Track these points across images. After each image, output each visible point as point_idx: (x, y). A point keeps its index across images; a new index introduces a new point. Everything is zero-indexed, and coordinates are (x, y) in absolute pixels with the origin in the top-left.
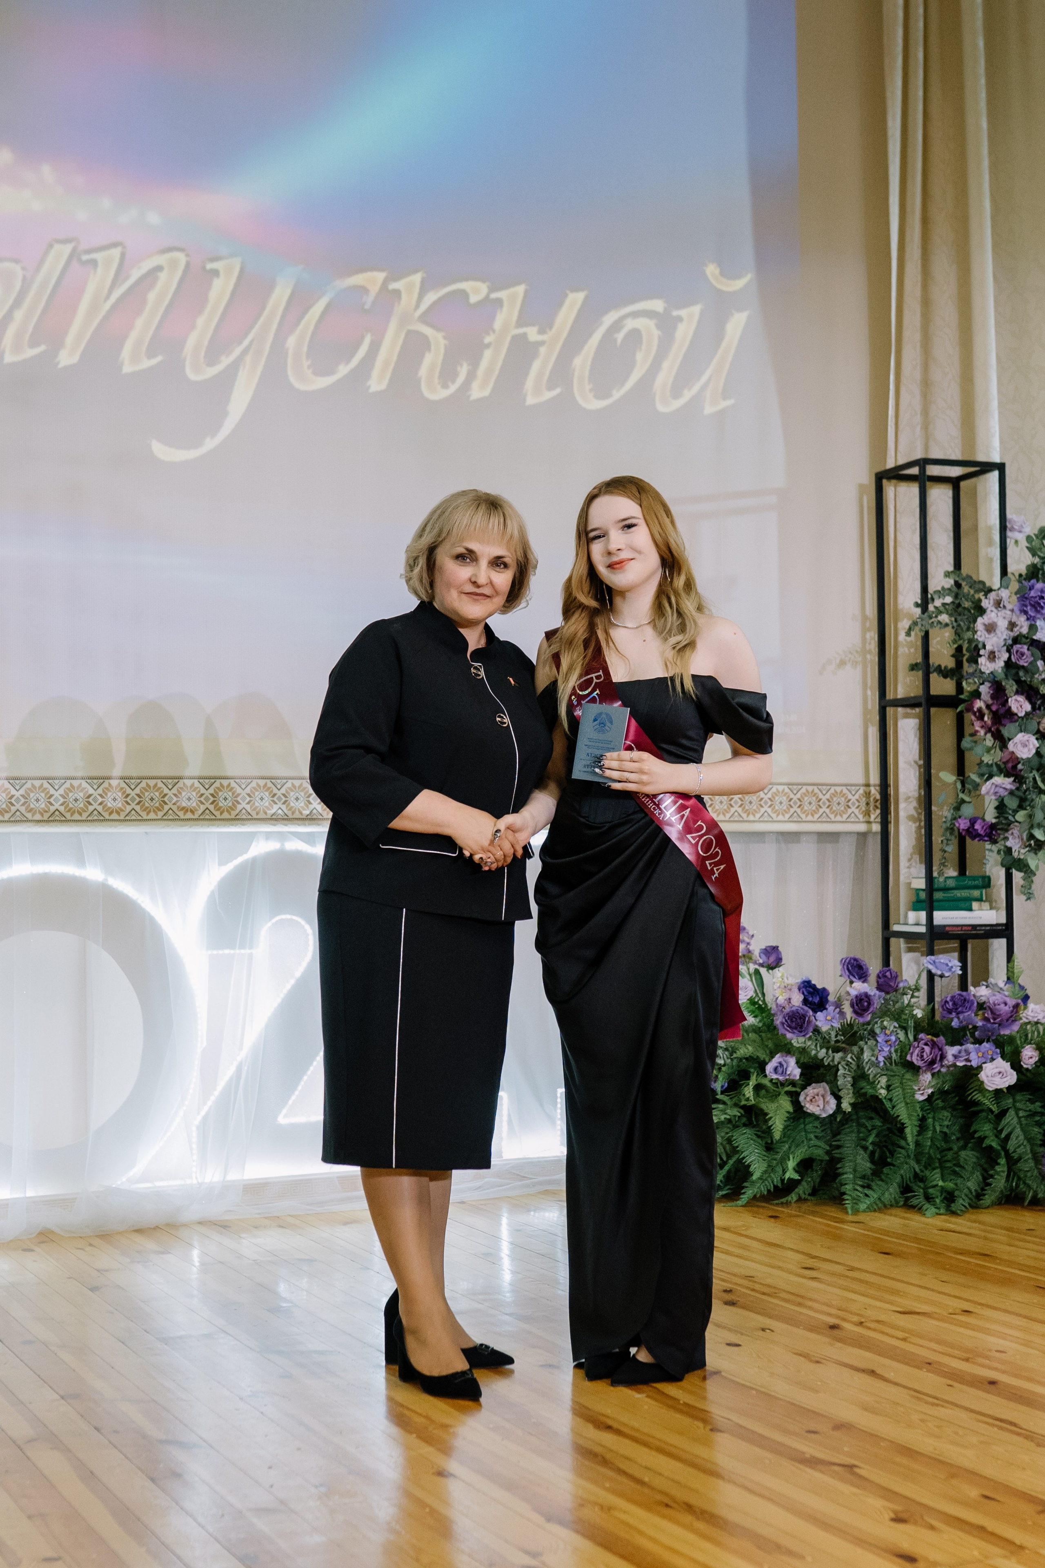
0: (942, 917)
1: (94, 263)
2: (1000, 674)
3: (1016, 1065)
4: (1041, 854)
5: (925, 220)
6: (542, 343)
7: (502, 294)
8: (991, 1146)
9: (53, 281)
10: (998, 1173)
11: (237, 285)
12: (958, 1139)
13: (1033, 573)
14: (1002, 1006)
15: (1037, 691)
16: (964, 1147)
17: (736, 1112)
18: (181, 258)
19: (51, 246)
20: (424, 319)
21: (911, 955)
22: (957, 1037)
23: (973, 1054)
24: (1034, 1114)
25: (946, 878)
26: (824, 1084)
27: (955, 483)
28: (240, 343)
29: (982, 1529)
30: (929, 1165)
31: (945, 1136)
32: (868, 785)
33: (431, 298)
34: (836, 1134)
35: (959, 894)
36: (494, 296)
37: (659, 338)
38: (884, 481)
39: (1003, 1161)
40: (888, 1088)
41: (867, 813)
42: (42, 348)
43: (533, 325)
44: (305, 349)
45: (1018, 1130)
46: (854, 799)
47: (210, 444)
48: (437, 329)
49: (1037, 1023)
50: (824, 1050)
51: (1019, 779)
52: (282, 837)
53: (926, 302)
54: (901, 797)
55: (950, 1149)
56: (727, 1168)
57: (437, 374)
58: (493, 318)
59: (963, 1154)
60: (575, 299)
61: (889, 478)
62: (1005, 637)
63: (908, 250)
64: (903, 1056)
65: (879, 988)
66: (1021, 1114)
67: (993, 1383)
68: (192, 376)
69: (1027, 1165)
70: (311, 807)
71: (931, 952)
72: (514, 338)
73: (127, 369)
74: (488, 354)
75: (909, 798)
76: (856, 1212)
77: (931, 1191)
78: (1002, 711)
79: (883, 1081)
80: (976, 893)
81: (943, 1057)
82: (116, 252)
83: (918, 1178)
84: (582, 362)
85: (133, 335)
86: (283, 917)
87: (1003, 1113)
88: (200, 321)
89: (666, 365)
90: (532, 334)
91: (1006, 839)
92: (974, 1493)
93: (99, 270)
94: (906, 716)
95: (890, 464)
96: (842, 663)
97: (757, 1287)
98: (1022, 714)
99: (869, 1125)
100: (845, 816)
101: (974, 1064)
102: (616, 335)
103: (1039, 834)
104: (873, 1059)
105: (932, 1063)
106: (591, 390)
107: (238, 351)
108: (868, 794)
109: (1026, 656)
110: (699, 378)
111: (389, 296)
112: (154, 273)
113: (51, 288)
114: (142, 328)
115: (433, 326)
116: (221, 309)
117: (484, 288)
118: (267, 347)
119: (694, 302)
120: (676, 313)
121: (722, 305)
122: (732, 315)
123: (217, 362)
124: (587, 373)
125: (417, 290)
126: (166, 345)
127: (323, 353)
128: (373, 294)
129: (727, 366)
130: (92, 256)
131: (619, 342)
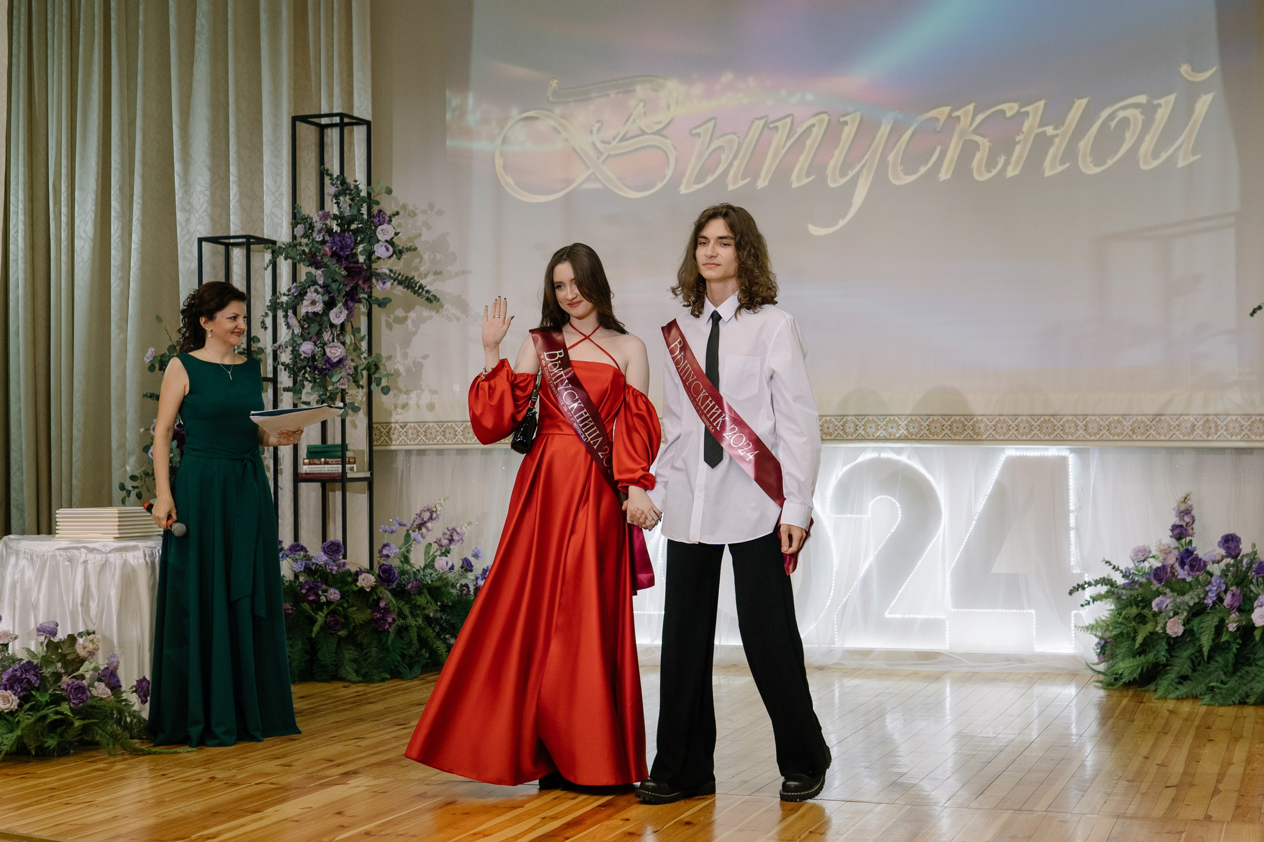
1: (776, 128)
6: (1057, 135)
7: (1028, 108)
9: (754, 142)
11: (857, 129)
18: (826, 117)
19: (753, 122)
20: (976, 131)
28: (860, 162)
33: (980, 118)
36: (1022, 110)
37: (1143, 120)
42: (748, 179)
43: (1050, 125)
44: (899, 160)
47: (842, 223)
48: (984, 137)
52: (882, 450)
57: (984, 165)
58: (1022, 124)
60: (1080, 104)
68: (832, 185)
70: (901, 432)
72: (1037, 135)
73: (794, 185)
74: (1018, 148)
82: (789, 120)
84: (1085, 145)
85: (798, 167)
86: (882, 497)
88: (837, 152)
89: (1148, 138)
90: (1050, 130)
93: (779, 131)
102: (1110, 123)
106: (1091, 162)
107: (859, 166)
110: (1174, 143)
111: (953, 120)
112: (809, 129)
113: (752, 146)
114: (803, 161)
115: (982, 136)
116: (849, 144)
117: (1015, 107)
118: (876, 161)
119: (1170, 93)
120: (1155, 102)
121: (1193, 92)
122: (1201, 97)
123: (846, 175)
124: (1089, 151)
125: (971, 114)
126: (817, 169)
127: (910, 162)
128: (942, 120)
129: (1196, 132)
130: (776, 124)
131: (1113, 127)
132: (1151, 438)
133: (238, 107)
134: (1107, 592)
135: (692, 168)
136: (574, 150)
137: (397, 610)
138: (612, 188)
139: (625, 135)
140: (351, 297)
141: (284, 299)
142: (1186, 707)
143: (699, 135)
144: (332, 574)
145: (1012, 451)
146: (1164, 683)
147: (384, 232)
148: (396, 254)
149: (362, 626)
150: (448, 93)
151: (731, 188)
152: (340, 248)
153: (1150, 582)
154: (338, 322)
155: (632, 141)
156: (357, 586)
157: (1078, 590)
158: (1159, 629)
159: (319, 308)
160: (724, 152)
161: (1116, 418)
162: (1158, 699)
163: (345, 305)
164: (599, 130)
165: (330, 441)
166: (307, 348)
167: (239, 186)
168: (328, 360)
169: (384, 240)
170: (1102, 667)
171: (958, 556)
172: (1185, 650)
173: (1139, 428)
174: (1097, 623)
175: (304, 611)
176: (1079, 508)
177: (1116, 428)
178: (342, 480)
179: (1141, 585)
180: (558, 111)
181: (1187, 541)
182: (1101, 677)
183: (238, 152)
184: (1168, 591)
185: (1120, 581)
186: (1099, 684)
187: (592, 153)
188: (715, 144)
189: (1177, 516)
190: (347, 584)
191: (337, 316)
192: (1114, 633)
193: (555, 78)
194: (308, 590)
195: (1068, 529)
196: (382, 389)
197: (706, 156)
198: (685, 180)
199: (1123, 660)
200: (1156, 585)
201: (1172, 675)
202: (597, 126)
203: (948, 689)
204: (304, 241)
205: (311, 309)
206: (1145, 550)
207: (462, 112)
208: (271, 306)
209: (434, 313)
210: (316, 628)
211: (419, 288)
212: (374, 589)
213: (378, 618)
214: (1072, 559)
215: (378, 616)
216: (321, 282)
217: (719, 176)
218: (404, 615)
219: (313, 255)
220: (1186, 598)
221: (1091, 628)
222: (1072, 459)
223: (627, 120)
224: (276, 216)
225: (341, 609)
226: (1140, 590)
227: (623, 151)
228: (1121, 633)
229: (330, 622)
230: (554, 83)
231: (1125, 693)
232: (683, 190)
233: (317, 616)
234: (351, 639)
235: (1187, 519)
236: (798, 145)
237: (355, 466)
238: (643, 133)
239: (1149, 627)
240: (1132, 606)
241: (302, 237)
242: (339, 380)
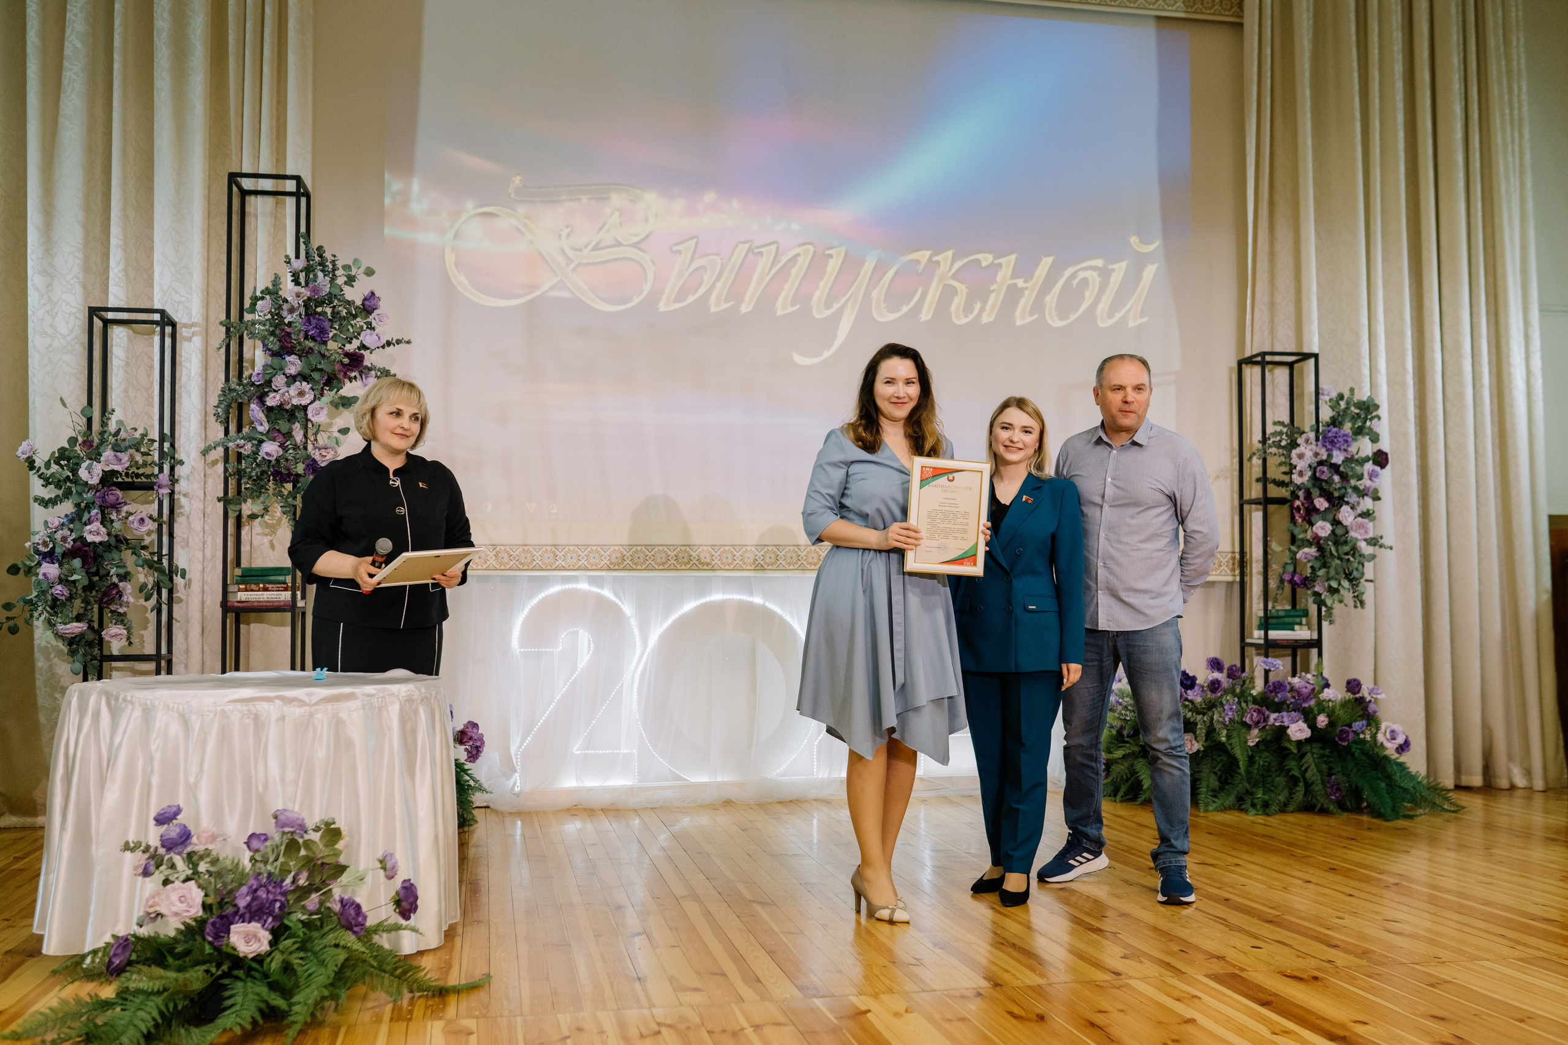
0: (1274, 634)
1: (761, 254)
2: (1310, 485)
3: (1312, 726)
4: (1336, 596)
5: (1272, 203)
6: (1027, 288)
7: (1002, 261)
8: (1293, 776)
9: (738, 266)
10: (1298, 791)
11: (843, 263)
12: (1276, 771)
13: (1335, 422)
14: (1304, 689)
15: (1332, 494)
16: (1279, 776)
17: (1136, 749)
18: (811, 248)
19: (737, 245)
20: (954, 277)
21: (1258, 657)
22: (1278, 708)
23: (1285, 718)
24: (1323, 756)
25: (1278, 610)
26: (1191, 734)
27: (1291, 365)
28: (845, 295)
29: (1168, 964)
30: (1256, 785)
31: (1268, 768)
32: (1234, 552)
33: (958, 264)
34: (1198, 764)
35: (1286, 620)
36: (996, 262)
37: (1100, 282)
38: (1244, 366)
39: (1301, 784)
40: (1228, 737)
41: (1233, 570)
42: (732, 303)
43: (1021, 278)
44: (883, 298)
45: (1313, 766)
46: (1224, 561)
47: (827, 354)
48: (962, 283)
49: (1330, 700)
50: (1190, 713)
51: (1321, 549)
53: (1272, 255)
54: (1254, 560)
55: (1271, 776)
56: (1130, 782)
57: (961, 309)
58: (996, 276)
59: (1278, 779)
60: (1047, 262)
61: (1247, 363)
62: (1309, 462)
63: (1260, 223)
64: (1242, 719)
65: (1229, 676)
66: (1315, 756)
67: (1227, 900)
68: (817, 316)
69: (1318, 788)
71: (1267, 656)
72: (1009, 286)
73: (779, 313)
74: (992, 296)
75: (1258, 561)
76: (1206, 811)
77: (1255, 801)
78: (1311, 507)
79: (1225, 732)
80: (1298, 620)
81: (1266, 719)
82: (774, 247)
83: (1249, 793)
84: (1051, 299)
85: (783, 294)
87: (1303, 756)
88: (822, 284)
89: (1104, 298)
90: (1020, 283)
91: (1314, 586)
92: (1175, 948)
93: (764, 257)
94: (1257, 510)
95: (1248, 354)
96: (1217, 477)
97: (1120, 847)
98: (1322, 509)
99: (1218, 759)
100: (1218, 572)
101: (1286, 724)
102: (1072, 282)
103: (1334, 584)
104: (1221, 719)
105: (1258, 722)
106: (1056, 315)
107: (843, 301)
108: (1233, 558)
109: (1325, 473)
110: (1126, 305)
111: (933, 265)
112: (794, 259)
113: (736, 270)
114: (788, 289)
115: (959, 281)
116: (834, 277)
117: (990, 258)
118: (860, 297)
119: (1123, 260)
120: (1110, 267)
121: (1140, 262)
122: (1147, 267)
123: (832, 307)
124: (1054, 305)
125: (950, 261)
126: (802, 299)
127: (893, 300)
128: (923, 264)
129: (1143, 297)
130: (761, 250)
131: (1074, 286)
135: (672, 286)
136: (540, 254)
138: (583, 298)
139: (598, 244)
143: (679, 252)
150: (387, 176)
151: (713, 309)
152: (318, 333)
155: (606, 250)
160: (706, 272)
164: (568, 235)
166: (273, 451)
167: (125, 252)
168: (313, 464)
180: (521, 210)
183: (124, 210)
187: (560, 259)
188: (697, 263)
191: (317, 412)
193: (519, 175)
197: (687, 275)
198: (664, 298)
202: (566, 231)
203: (922, 814)
205: (297, 401)
207: (405, 198)
216: (292, 370)
217: (700, 297)
223: (601, 229)
224: (177, 292)
227: (595, 261)
230: (517, 180)
232: (662, 307)
236: (784, 273)
238: (619, 244)
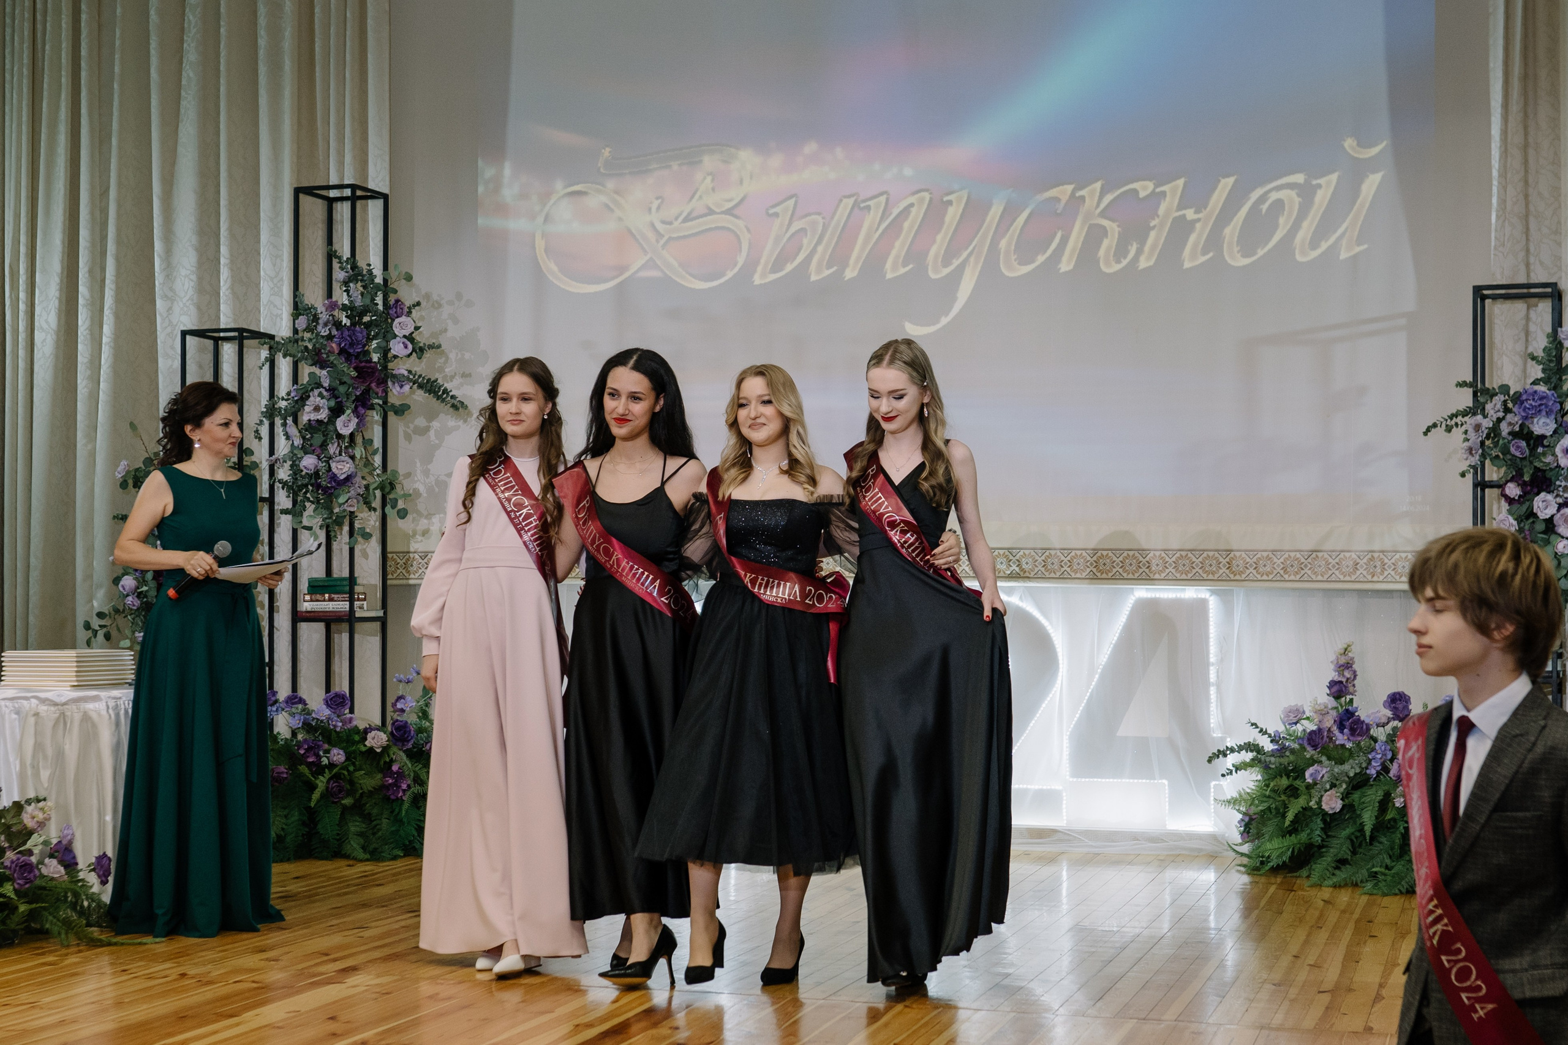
1: (868, 208)
6: (1199, 220)
7: (1165, 188)
9: (842, 224)
11: (964, 210)
18: (927, 196)
19: (841, 201)
20: (1103, 214)
28: (967, 248)
33: (1109, 198)
36: (1158, 190)
37: (1300, 203)
42: (835, 268)
43: (1191, 208)
44: (1013, 248)
47: (944, 321)
48: (1113, 220)
57: (1112, 253)
58: (1158, 206)
60: (1226, 183)
68: (932, 276)
70: (1011, 569)
72: (1175, 219)
73: (889, 276)
74: (1153, 234)
82: (883, 199)
84: (1231, 231)
85: (894, 253)
88: (939, 238)
89: (1305, 224)
90: (1190, 214)
93: (872, 212)
102: (1261, 207)
106: (1238, 252)
107: (965, 254)
110: (1335, 231)
111: (1076, 201)
112: (907, 209)
113: (840, 228)
114: (899, 247)
115: (1111, 219)
116: (954, 227)
117: (1150, 185)
118: (986, 249)
119: (1333, 171)
120: (1314, 182)
121: (1357, 171)
122: (1368, 176)
123: (950, 264)
124: (1236, 239)
125: (1098, 194)
126: (916, 256)
127: (1025, 250)
128: (1064, 200)
129: (1362, 218)
130: (867, 203)
131: (1264, 211)
132: (1306, 578)
133: (230, 176)
134: (1253, 760)
135: (769, 253)
136: (629, 230)
137: (412, 775)
138: (674, 277)
139: (689, 214)
140: (363, 403)
141: (283, 404)
142: (1344, 897)
143: (776, 215)
144: (335, 731)
145: (1142, 592)
146: (1319, 867)
147: (402, 326)
148: (416, 352)
149: (371, 794)
150: (480, 163)
151: (813, 278)
152: (350, 344)
153: (1303, 748)
154: (346, 431)
155: (697, 221)
156: (365, 746)
157: (1218, 757)
158: (1312, 804)
159: (323, 415)
160: (806, 235)
161: (1265, 554)
162: (1311, 886)
163: (355, 411)
164: (658, 208)
165: (336, 574)
166: (309, 462)
167: (232, 270)
168: (334, 477)
169: (401, 335)
170: (1246, 848)
171: (1078, 716)
172: (1344, 830)
173: (1292, 566)
174: (1241, 795)
175: (302, 775)
176: (1221, 661)
177: (1265, 566)
178: (350, 620)
179: (1293, 751)
180: (611, 184)
181: (1348, 700)
182: (1245, 860)
183: (230, 229)
184: (1324, 759)
185: (1268, 746)
186: (1242, 869)
187: (650, 235)
188: (796, 226)
189: (1335, 671)
190: (354, 743)
191: (346, 425)
192: (1261, 808)
193: (607, 146)
194: (307, 750)
195: (1207, 684)
196: (399, 512)
197: (785, 240)
198: (759, 269)
199: (1270, 840)
200: (1310, 752)
201: (1328, 859)
202: (656, 203)
203: (1064, 873)
204: (307, 335)
205: (314, 416)
206: (1297, 710)
207: (497, 184)
208: (266, 412)
209: (461, 423)
210: (316, 796)
211: (443, 393)
212: (385, 749)
213: (390, 784)
214: (1212, 721)
215: (390, 781)
216: (326, 385)
217: (799, 264)
218: (421, 780)
219: (317, 352)
220: (1346, 767)
221: (1233, 802)
222: (1213, 603)
223: (692, 197)
224: (275, 306)
225: (346, 773)
226: (1292, 758)
227: (687, 233)
228: (1269, 808)
229: (333, 788)
230: (606, 152)
231: (1273, 880)
232: (757, 280)
233: (317, 782)
234: (358, 808)
235: (1347, 674)
236: (894, 229)
237: (365, 603)
239: (1301, 802)
240: (1281, 777)
241: (304, 330)
242: (347, 501)
